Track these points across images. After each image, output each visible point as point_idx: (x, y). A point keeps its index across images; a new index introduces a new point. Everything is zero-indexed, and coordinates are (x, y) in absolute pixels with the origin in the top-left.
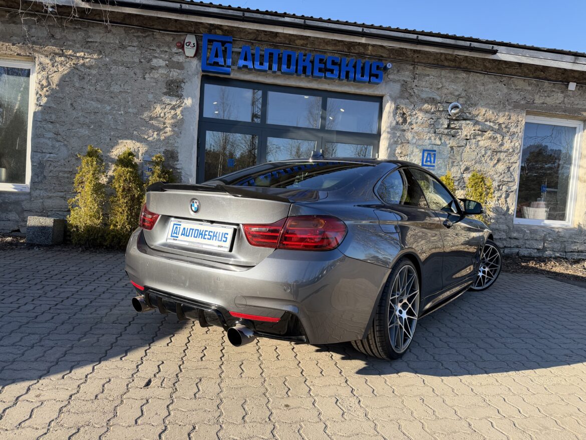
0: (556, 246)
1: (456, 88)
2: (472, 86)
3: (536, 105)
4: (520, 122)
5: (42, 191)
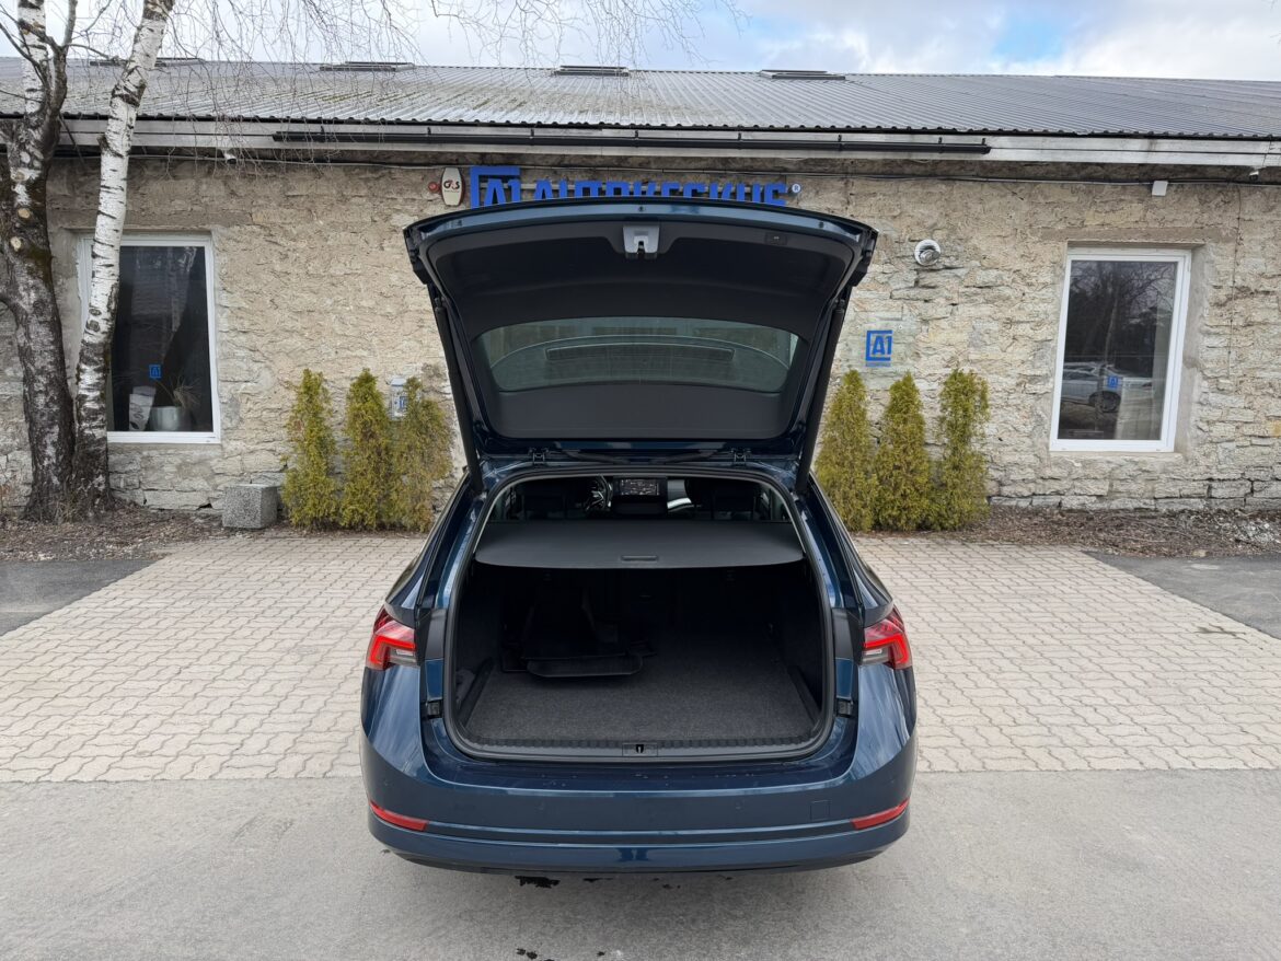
0: (1133, 487)
1: (927, 212)
2: (960, 207)
3: (1087, 229)
4: (1057, 265)
5: (239, 443)
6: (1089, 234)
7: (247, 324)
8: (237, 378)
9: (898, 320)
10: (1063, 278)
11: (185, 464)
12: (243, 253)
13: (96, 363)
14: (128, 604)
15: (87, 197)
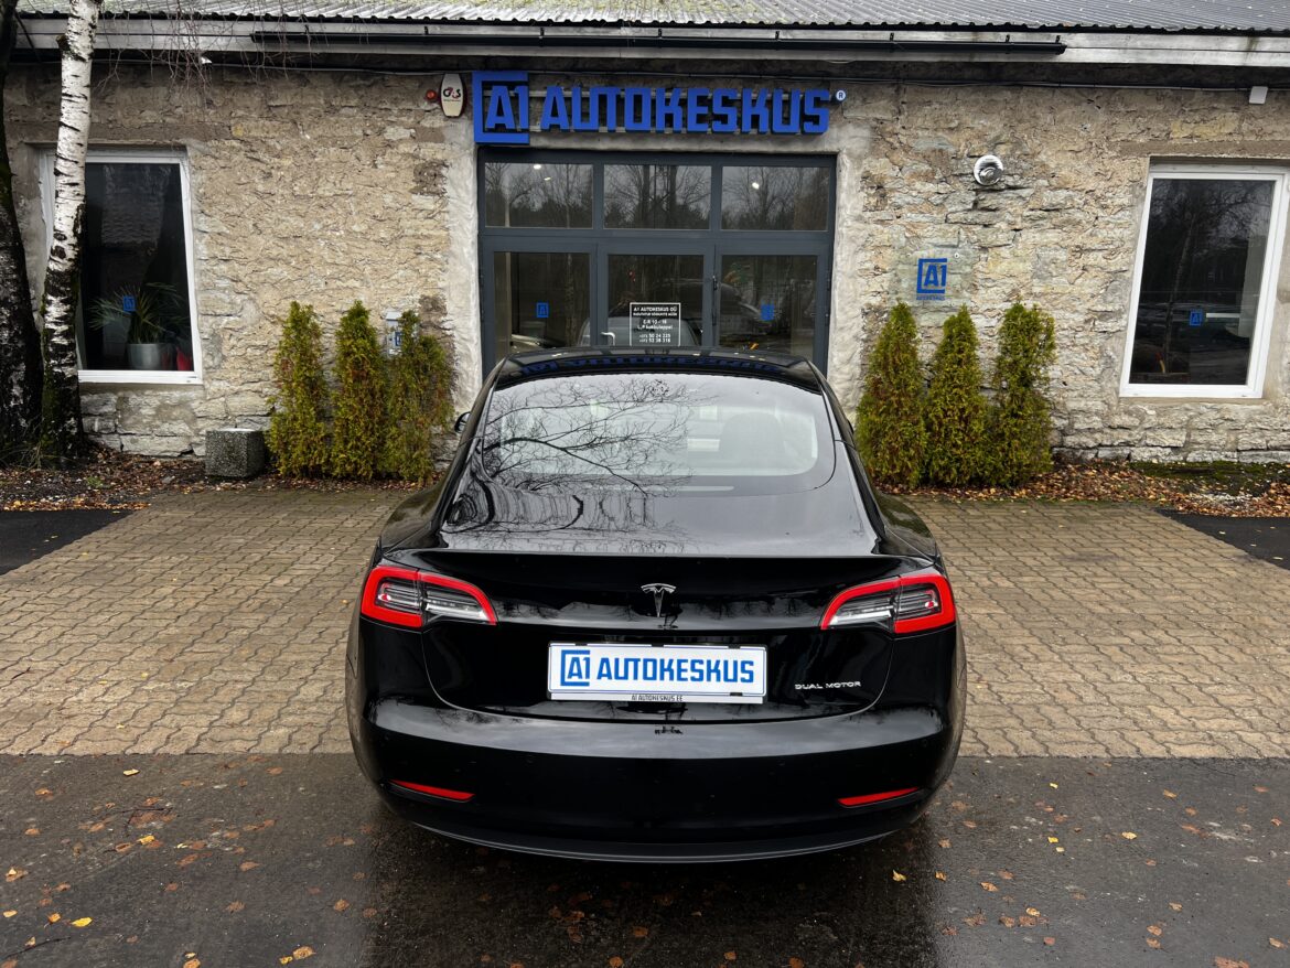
0: (1214, 438)
1: (989, 123)
2: (1028, 118)
3: (1173, 142)
4: (1136, 184)
5: (222, 383)
6: (1175, 148)
7: (228, 251)
8: (218, 312)
9: (954, 247)
10: (1143, 199)
11: (165, 406)
12: (221, 172)
13: (62, 293)
14: (100, 558)
15: (48, 107)
